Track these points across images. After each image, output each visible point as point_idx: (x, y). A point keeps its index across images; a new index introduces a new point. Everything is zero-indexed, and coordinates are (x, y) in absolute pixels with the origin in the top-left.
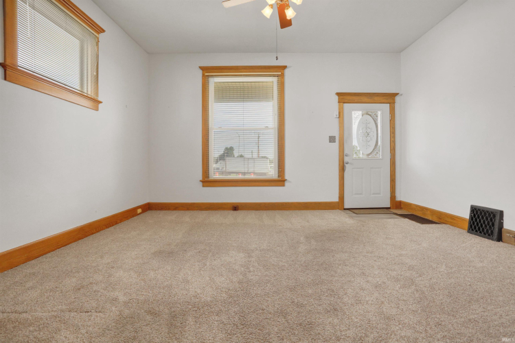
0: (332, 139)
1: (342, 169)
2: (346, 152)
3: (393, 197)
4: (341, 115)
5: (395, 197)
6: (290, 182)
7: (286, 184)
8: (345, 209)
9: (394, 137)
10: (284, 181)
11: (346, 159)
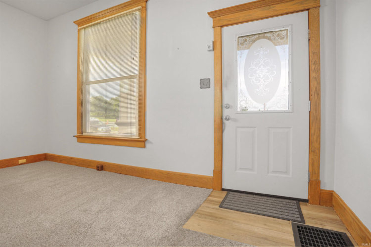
0: (205, 84)
1: (220, 128)
2: (226, 101)
3: (314, 182)
4: (217, 46)
5: (318, 183)
6: (151, 143)
7: (148, 145)
8: (223, 190)
9: (318, 71)
10: (145, 141)
11: (226, 112)
